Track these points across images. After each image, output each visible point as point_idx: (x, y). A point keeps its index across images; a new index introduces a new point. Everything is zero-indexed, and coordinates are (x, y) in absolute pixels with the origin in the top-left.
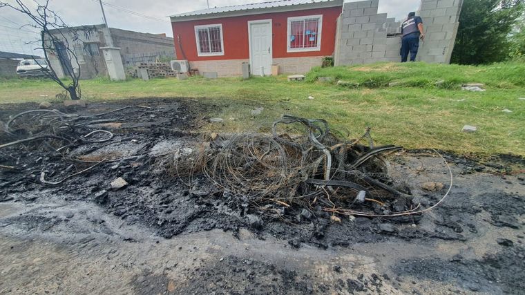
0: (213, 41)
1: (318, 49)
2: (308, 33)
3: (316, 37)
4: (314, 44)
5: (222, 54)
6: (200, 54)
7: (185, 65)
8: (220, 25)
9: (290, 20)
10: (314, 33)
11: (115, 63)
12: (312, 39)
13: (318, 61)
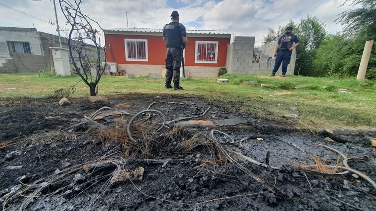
0: (140, 51)
1: (216, 62)
2: (209, 52)
3: (214, 54)
4: (213, 59)
5: (146, 60)
6: (127, 59)
7: (115, 67)
8: (146, 41)
9: (197, 42)
10: (212, 52)
11: (63, 61)
12: (211, 56)
13: (217, 70)
